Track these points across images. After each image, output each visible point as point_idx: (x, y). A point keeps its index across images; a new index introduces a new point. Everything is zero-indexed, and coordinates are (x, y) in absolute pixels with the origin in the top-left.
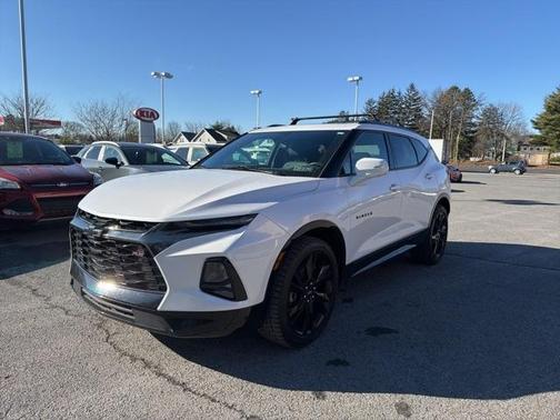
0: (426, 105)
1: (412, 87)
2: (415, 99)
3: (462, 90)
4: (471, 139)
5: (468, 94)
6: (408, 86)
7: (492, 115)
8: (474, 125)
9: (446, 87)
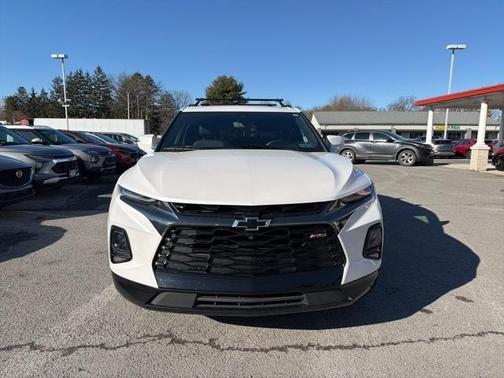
0: (113, 88)
1: (99, 70)
2: (103, 81)
3: (145, 76)
4: (156, 120)
5: (149, 80)
6: (95, 69)
7: (167, 99)
8: (156, 107)
9: (130, 73)
